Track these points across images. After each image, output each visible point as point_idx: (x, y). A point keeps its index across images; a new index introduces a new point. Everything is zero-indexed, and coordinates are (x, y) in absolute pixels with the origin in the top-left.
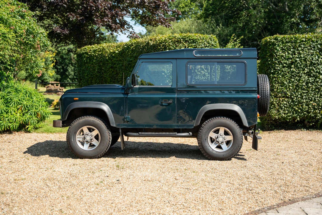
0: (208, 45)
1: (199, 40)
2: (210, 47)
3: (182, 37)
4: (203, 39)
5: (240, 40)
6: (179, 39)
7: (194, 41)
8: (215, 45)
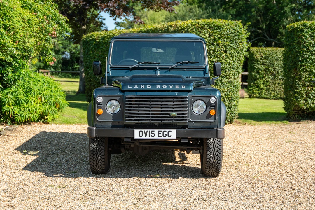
0: (233, 31)
1: (223, 26)
2: (235, 34)
3: (206, 23)
4: (229, 25)
5: (247, 27)
6: (203, 26)
7: (219, 27)
8: (241, 32)
